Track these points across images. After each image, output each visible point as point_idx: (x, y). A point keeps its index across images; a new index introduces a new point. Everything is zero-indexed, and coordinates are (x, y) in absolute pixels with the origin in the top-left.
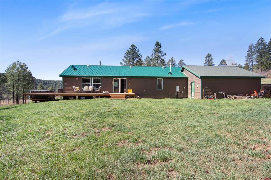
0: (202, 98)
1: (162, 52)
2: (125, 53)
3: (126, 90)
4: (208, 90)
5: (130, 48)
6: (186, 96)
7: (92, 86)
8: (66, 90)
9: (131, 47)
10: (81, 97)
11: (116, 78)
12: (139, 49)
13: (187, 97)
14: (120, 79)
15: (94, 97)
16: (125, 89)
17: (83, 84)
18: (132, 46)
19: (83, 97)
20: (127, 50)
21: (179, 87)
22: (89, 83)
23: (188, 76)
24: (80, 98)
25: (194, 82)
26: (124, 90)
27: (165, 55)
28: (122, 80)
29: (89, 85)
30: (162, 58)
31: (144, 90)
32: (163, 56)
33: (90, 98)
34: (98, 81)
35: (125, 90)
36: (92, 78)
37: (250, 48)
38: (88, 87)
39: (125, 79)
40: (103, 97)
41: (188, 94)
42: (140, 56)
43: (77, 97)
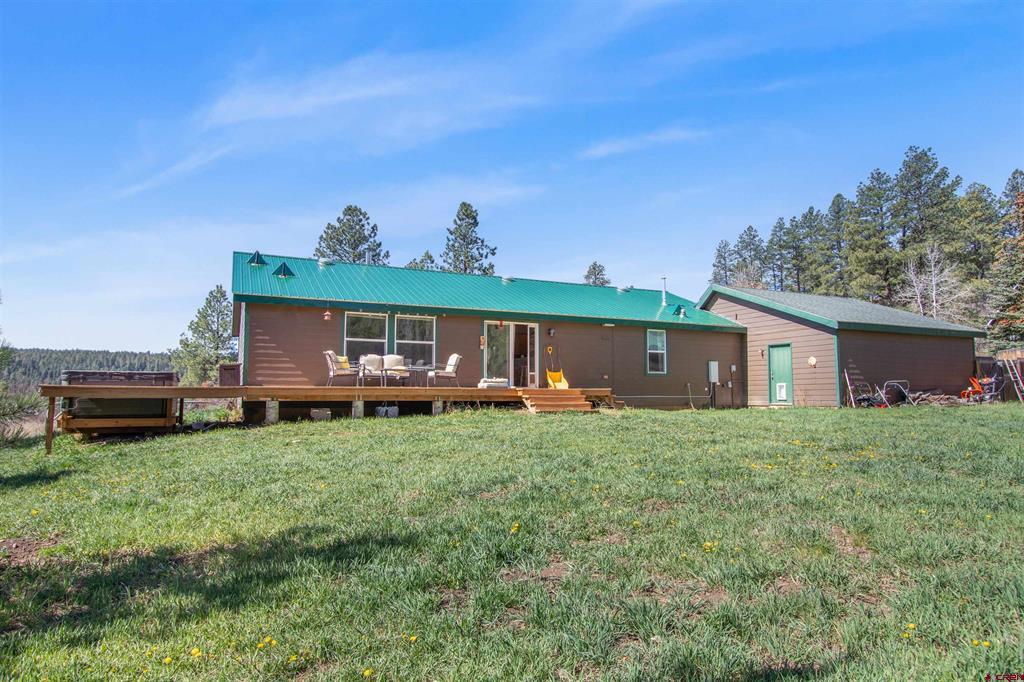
0: (844, 402)
1: (482, 242)
2: (319, 236)
3: (537, 373)
4: (857, 374)
5: (339, 219)
6: (738, 401)
7: (391, 352)
8: (260, 372)
9: (345, 215)
10: (380, 403)
11: (501, 320)
12: (375, 226)
13: (745, 406)
14: (512, 325)
15: (439, 404)
16: (532, 370)
17: (348, 342)
18: (351, 211)
19: (391, 404)
20: (330, 226)
21: (717, 363)
22: (380, 337)
23: (745, 326)
24: (371, 410)
25: (788, 345)
26: (529, 374)
27: (493, 254)
28: (521, 333)
29: (379, 350)
30: (485, 263)
31: (606, 377)
32: (486, 257)
33: (423, 408)
34: (422, 331)
35: (533, 377)
36: (391, 317)
37: (721, 256)
38: (379, 357)
39: (531, 325)
40: (488, 404)
41: (749, 393)
42: (382, 254)
43: (359, 406)
